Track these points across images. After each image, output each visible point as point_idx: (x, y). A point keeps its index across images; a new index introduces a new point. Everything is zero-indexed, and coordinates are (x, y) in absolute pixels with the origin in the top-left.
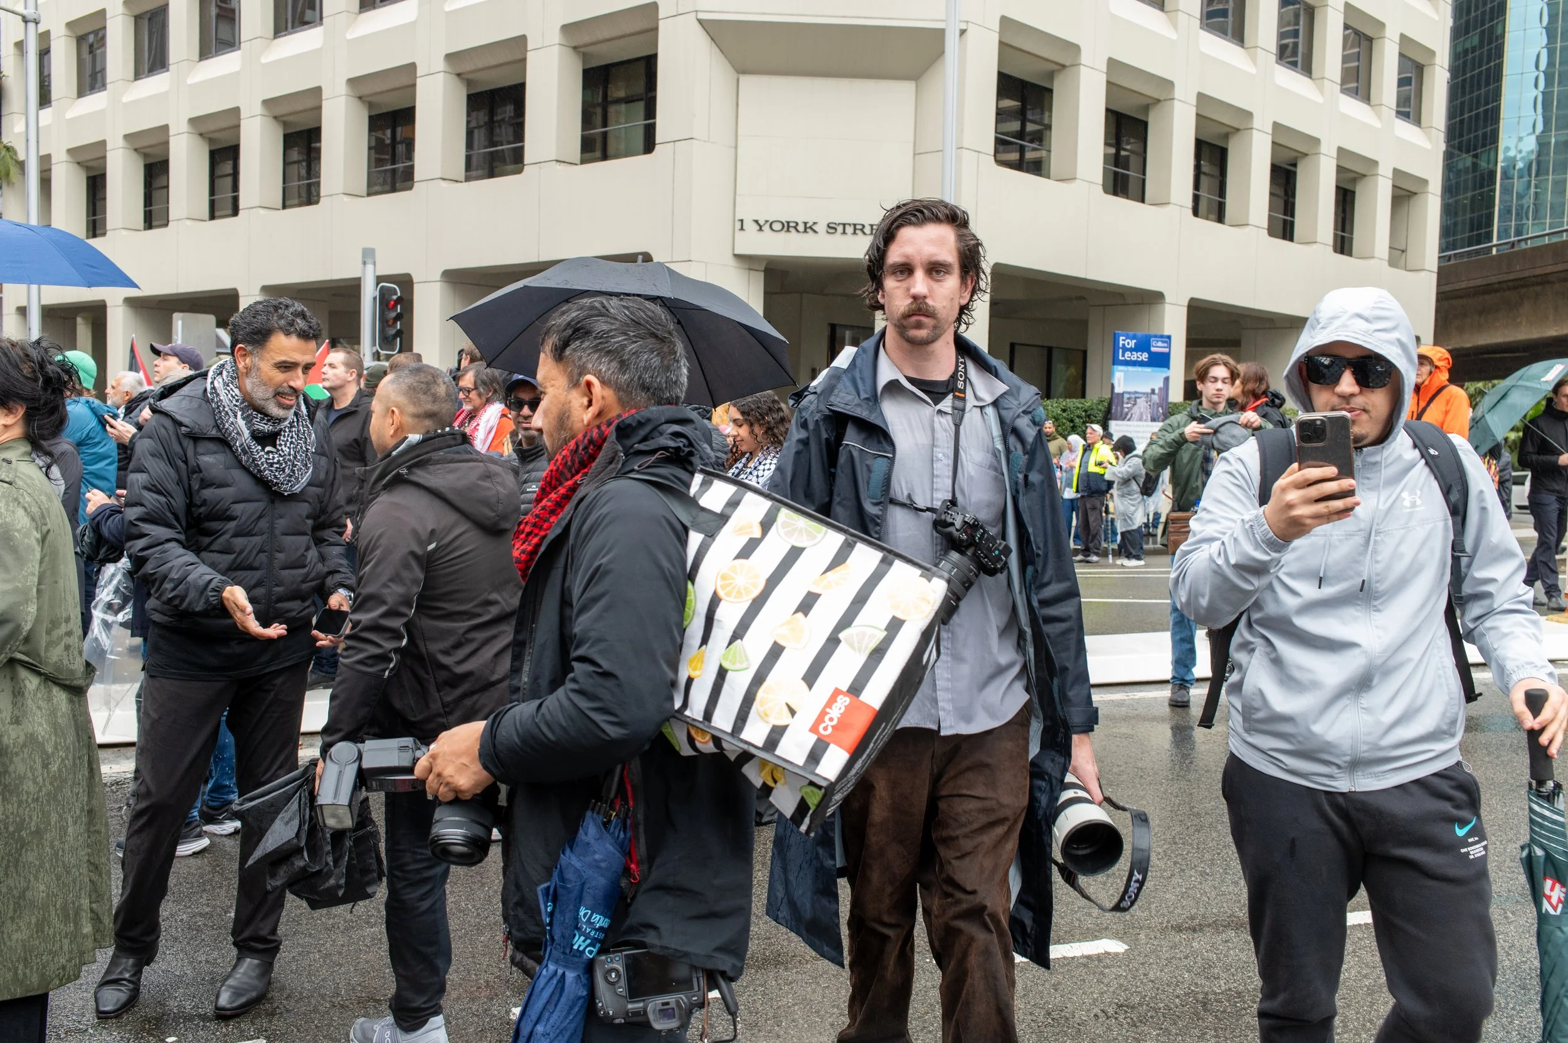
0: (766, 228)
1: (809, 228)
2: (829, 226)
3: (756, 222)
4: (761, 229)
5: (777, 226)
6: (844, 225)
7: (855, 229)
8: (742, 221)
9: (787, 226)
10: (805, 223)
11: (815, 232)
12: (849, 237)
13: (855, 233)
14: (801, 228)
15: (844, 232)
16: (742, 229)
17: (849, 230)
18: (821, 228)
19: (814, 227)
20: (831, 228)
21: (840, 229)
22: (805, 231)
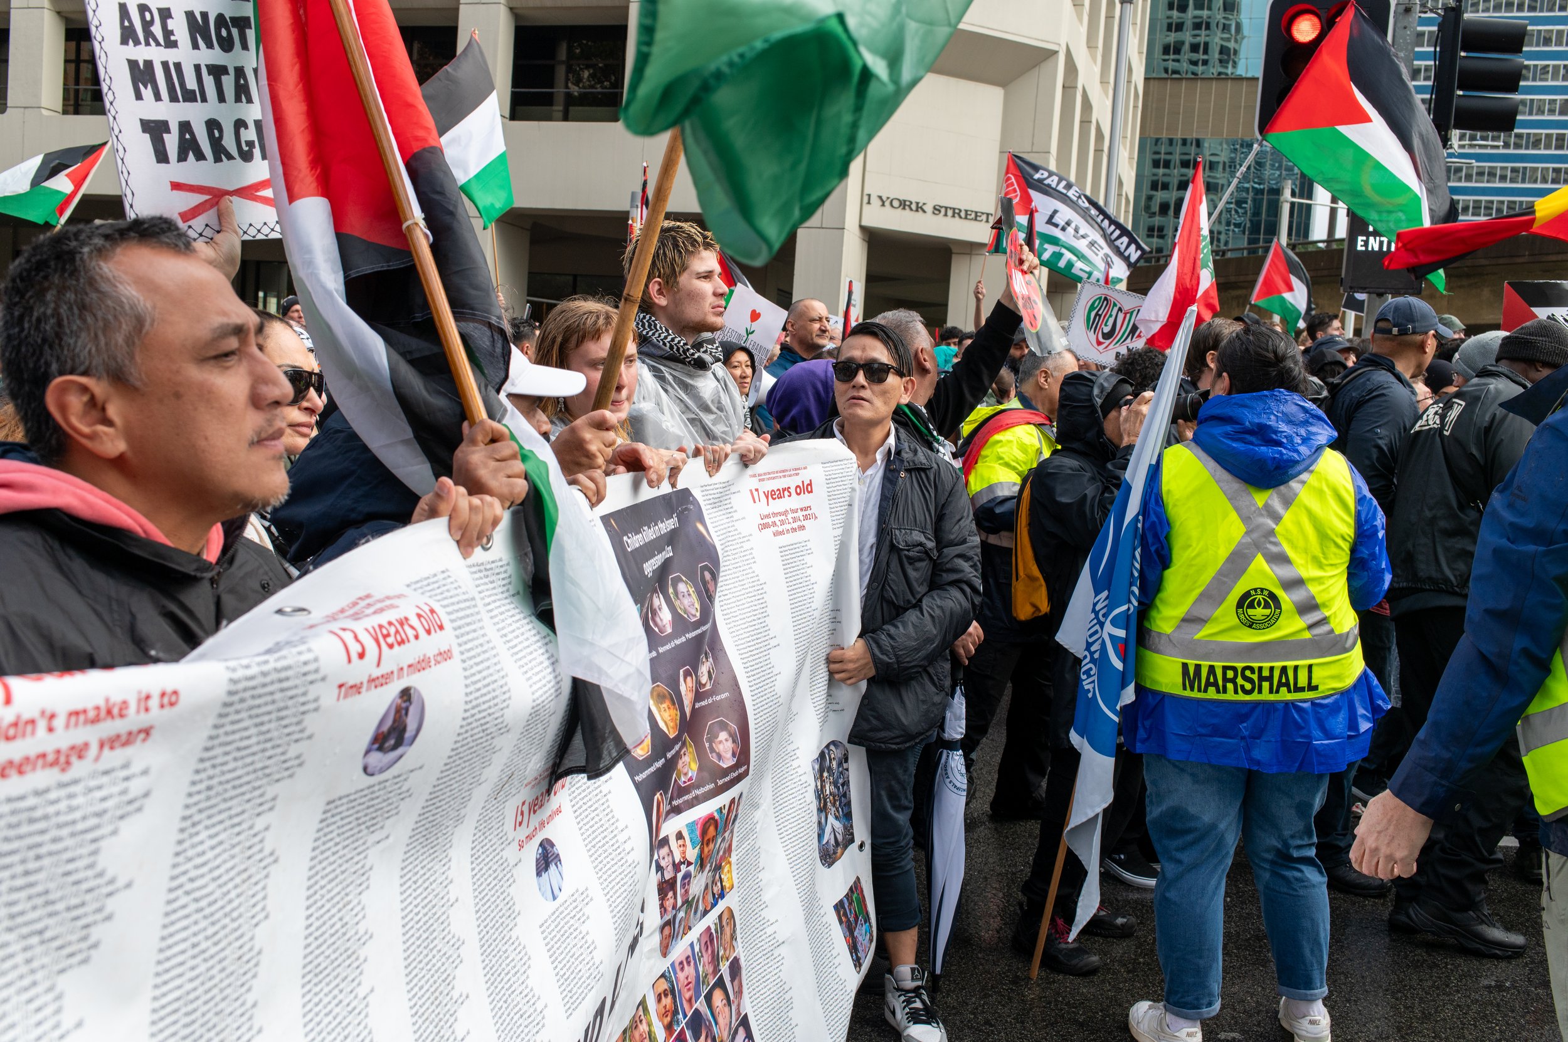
0: (887, 203)
1: (920, 208)
2: (935, 208)
3: (880, 197)
4: (883, 205)
5: (896, 204)
6: (946, 208)
7: (954, 213)
8: (869, 195)
9: (904, 204)
10: (917, 203)
11: (924, 212)
12: (949, 219)
13: (953, 216)
14: (914, 207)
15: (946, 215)
16: (869, 203)
17: (950, 213)
18: (929, 208)
19: (925, 207)
20: (937, 210)
21: (943, 210)
22: (917, 210)
